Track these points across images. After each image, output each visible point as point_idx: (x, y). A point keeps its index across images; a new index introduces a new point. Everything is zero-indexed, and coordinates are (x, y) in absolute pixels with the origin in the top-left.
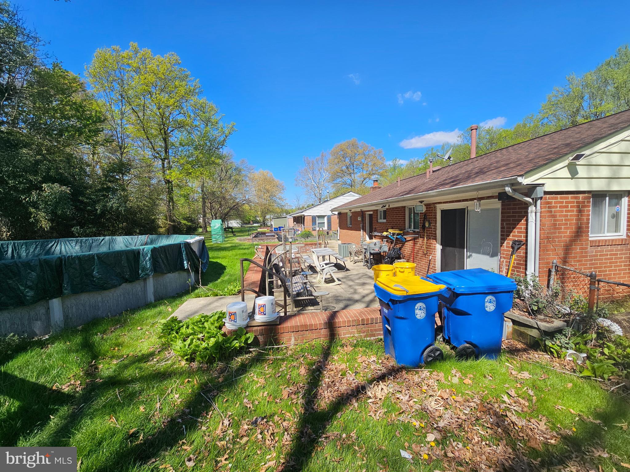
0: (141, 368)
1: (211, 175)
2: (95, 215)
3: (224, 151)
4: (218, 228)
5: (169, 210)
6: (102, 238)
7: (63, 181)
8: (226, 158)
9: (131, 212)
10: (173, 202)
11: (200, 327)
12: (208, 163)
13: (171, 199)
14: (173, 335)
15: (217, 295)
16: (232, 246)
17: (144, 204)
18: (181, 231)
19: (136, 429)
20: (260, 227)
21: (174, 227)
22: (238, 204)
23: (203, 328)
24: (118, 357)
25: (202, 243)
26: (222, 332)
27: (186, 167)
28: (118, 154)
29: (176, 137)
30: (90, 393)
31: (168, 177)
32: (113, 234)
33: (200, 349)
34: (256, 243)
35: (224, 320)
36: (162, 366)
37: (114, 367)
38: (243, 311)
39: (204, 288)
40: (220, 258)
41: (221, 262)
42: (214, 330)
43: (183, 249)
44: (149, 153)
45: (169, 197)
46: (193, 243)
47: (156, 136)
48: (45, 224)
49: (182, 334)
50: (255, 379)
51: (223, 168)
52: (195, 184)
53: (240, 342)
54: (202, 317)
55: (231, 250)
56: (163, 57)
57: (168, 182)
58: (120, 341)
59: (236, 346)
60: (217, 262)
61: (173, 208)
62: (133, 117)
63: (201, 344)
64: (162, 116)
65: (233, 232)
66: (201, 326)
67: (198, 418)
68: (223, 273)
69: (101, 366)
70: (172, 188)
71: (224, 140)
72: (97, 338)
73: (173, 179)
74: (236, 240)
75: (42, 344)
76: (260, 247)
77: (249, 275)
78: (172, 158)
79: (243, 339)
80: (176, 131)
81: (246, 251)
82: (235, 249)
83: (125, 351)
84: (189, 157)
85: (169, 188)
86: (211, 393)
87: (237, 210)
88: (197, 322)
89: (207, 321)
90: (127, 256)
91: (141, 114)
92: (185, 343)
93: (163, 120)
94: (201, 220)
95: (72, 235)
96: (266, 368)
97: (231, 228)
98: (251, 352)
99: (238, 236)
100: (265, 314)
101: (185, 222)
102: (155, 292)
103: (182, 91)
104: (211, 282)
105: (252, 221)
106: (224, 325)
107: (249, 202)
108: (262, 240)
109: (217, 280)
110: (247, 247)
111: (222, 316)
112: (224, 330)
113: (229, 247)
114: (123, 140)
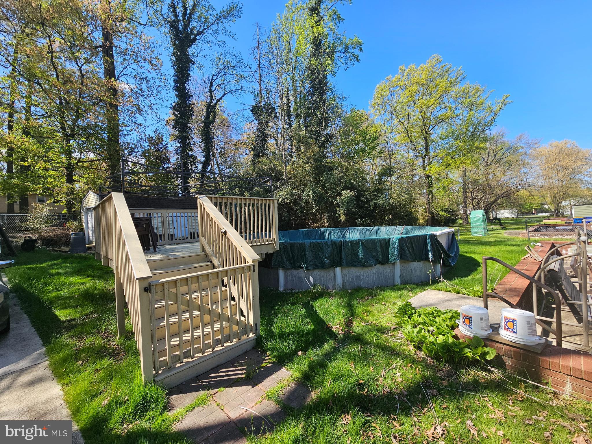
0: (378, 336)
1: (474, 162)
2: (370, 210)
3: (492, 132)
4: (479, 220)
5: (428, 203)
6: (372, 228)
7: (352, 188)
8: (494, 139)
9: (393, 207)
10: (432, 195)
11: (430, 320)
12: (470, 151)
13: (430, 193)
14: (406, 319)
15: (459, 293)
16: (496, 241)
17: (403, 200)
18: (439, 222)
19: (363, 382)
20: (548, 218)
21: (433, 218)
22: (509, 190)
23: (434, 321)
24: (366, 321)
25: (451, 236)
26: (454, 334)
27: (445, 160)
28: (389, 161)
29: (437, 133)
30: (345, 339)
31: (428, 173)
32: (381, 225)
33: (427, 340)
34: (537, 238)
35: (457, 321)
36: (394, 342)
37: (362, 327)
38: (481, 319)
39: (446, 282)
40: (475, 253)
41: (476, 258)
42: (445, 329)
43: (428, 241)
44: (412, 154)
45: (429, 191)
46: (439, 235)
47: (418, 137)
48: (343, 218)
49: (414, 320)
50: (490, 405)
51: (491, 152)
52: (456, 175)
53: (475, 354)
54: (435, 311)
55: (494, 245)
56: (425, 64)
57: (428, 176)
58: (369, 308)
59: (467, 354)
60: (471, 258)
61: (432, 200)
62: (400, 127)
63: (430, 337)
64: (423, 118)
65: (501, 224)
66: (431, 318)
67: (413, 405)
68: (476, 270)
69: (354, 323)
70: (432, 182)
71: (493, 119)
72: (356, 302)
73: (432, 173)
74: (503, 234)
75: (330, 296)
76: (539, 244)
77: (509, 278)
78: (432, 154)
79: (480, 351)
80: (436, 127)
81: (516, 248)
82: (499, 245)
83: (370, 319)
84: (448, 149)
85: (428, 183)
86: (430, 391)
87: (508, 197)
88: (429, 314)
89: (439, 316)
90: (380, 243)
91: (406, 123)
92: (414, 330)
93: (424, 121)
94: (461, 212)
95: (356, 225)
96: (511, 402)
97: (499, 219)
98: (490, 371)
99: (509, 229)
100: (515, 333)
101: (443, 213)
102: (402, 277)
103: (443, 86)
104: (457, 277)
105: (536, 209)
106: (458, 326)
107: (527, 186)
108: (546, 235)
109: (466, 276)
110: (517, 243)
111: (456, 316)
112: (455, 332)
113: (491, 242)
114: (392, 148)
